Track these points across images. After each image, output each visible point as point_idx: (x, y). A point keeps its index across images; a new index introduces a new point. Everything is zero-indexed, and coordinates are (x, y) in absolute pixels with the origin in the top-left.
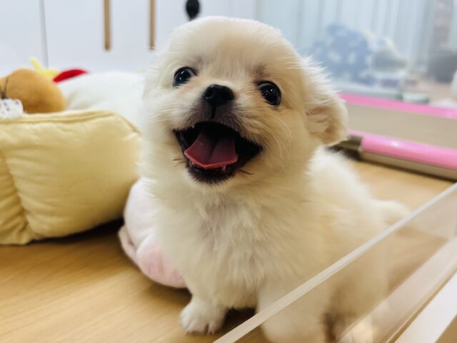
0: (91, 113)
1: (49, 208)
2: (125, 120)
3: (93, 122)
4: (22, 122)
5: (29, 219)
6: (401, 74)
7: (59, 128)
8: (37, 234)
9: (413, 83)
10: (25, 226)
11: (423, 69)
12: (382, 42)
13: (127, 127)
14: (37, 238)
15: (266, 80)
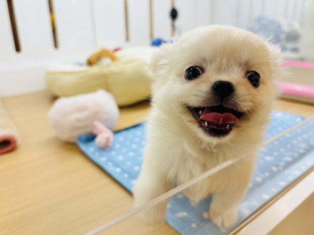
15: (251, 70)
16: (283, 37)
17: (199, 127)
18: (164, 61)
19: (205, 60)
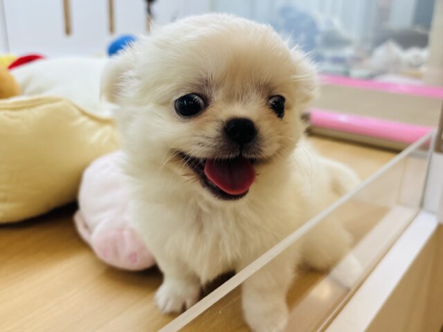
6: (348, 52)
13: (76, 112)
15: (276, 94)
16: (318, 39)
17: (204, 187)
18: (131, 73)
19: (207, 83)
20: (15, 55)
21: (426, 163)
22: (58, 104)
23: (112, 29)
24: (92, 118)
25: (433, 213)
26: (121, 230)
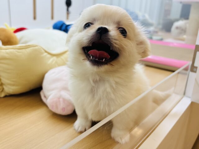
0: (29, 46)
1: (12, 83)
2: (42, 48)
3: (29, 49)
4: (2, 49)
5: (4, 87)
7: (16, 51)
8: (7, 93)
9: (156, 32)
10: (3, 90)
11: (160, 27)
12: (144, 16)
13: (43, 51)
14: (7, 95)
15: (121, 27)
20: (15, 28)
21: (187, 77)
22: (36, 48)
23: (52, 18)
24: (49, 53)
25: (190, 97)
26: (59, 98)
